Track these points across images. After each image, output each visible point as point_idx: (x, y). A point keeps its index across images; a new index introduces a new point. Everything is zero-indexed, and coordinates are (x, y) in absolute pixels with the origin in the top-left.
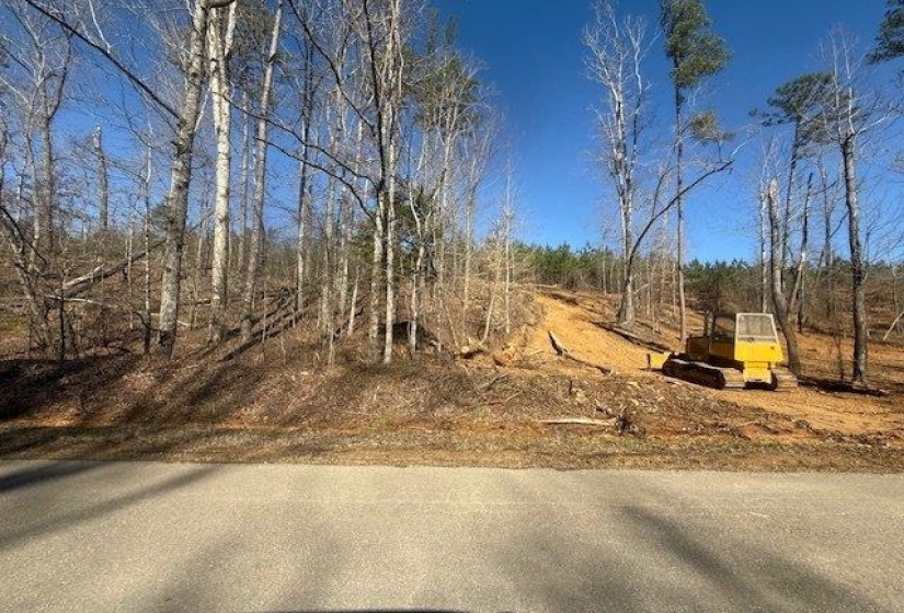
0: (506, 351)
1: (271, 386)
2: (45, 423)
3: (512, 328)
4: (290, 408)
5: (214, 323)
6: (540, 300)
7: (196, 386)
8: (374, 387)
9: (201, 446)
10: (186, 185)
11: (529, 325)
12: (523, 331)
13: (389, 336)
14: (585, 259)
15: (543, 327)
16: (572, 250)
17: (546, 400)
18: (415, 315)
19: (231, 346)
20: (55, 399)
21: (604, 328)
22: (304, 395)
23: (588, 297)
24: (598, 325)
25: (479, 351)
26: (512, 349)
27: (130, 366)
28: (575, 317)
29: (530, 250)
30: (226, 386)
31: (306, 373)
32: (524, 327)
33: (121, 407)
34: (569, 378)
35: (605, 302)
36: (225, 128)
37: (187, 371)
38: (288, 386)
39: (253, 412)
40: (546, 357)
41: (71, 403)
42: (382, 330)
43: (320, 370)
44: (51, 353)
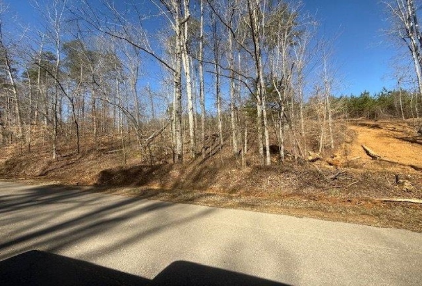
0: (335, 158)
1: (221, 176)
2: (152, 187)
3: (335, 145)
4: (231, 186)
5: (193, 150)
6: (353, 128)
7: (194, 175)
8: (267, 177)
9: (204, 200)
10: (180, 97)
11: (348, 143)
12: (344, 147)
13: (268, 152)
14: (382, 99)
15: (357, 143)
16: (371, 95)
17: (378, 186)
18: (282, 140)
19: (200, 160)
20: (153, 180)
21: (408, 141)
22: (235, 180)
23: (389, 124)
24: (403, 139)
25: (318, 159)
26: (338, 157)
27: (171, 168)
28: (381, 136)
29: (339, 100)
30: (204, 176)
31: (234, 170)
32: (344, 144)
33: (172, 183)
34: (394, 173)
35: (406, 124)
36: (188, 72)
37: (189, 169)
38: (228, 176)
39: (217, 186)
40: (364, 161)
41: (157, 181)
42: (265, 150)
43: (239, 169)
44: (148, 164)
